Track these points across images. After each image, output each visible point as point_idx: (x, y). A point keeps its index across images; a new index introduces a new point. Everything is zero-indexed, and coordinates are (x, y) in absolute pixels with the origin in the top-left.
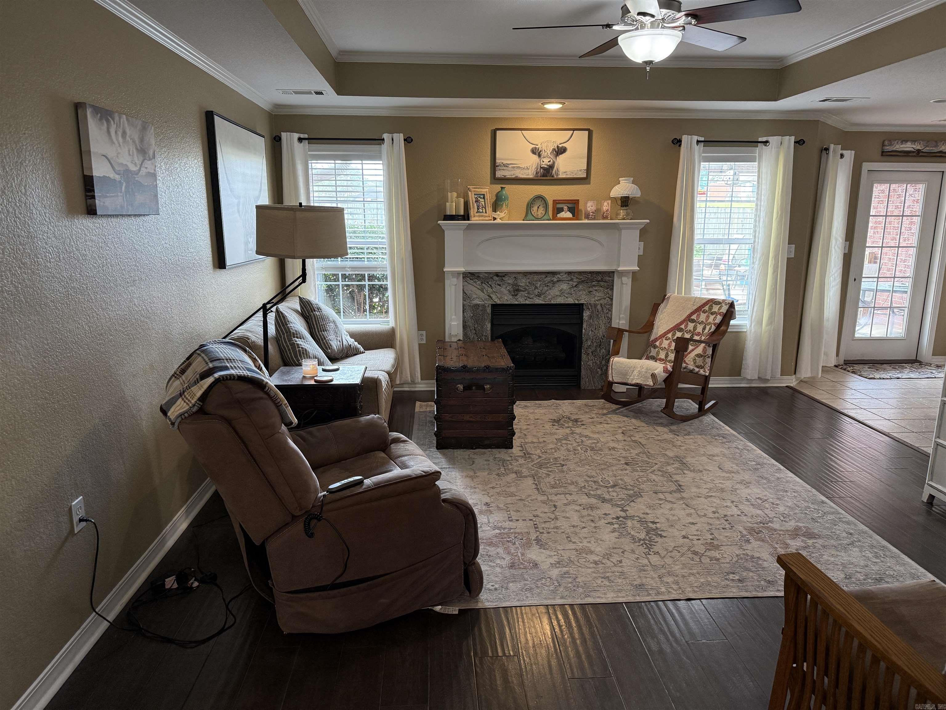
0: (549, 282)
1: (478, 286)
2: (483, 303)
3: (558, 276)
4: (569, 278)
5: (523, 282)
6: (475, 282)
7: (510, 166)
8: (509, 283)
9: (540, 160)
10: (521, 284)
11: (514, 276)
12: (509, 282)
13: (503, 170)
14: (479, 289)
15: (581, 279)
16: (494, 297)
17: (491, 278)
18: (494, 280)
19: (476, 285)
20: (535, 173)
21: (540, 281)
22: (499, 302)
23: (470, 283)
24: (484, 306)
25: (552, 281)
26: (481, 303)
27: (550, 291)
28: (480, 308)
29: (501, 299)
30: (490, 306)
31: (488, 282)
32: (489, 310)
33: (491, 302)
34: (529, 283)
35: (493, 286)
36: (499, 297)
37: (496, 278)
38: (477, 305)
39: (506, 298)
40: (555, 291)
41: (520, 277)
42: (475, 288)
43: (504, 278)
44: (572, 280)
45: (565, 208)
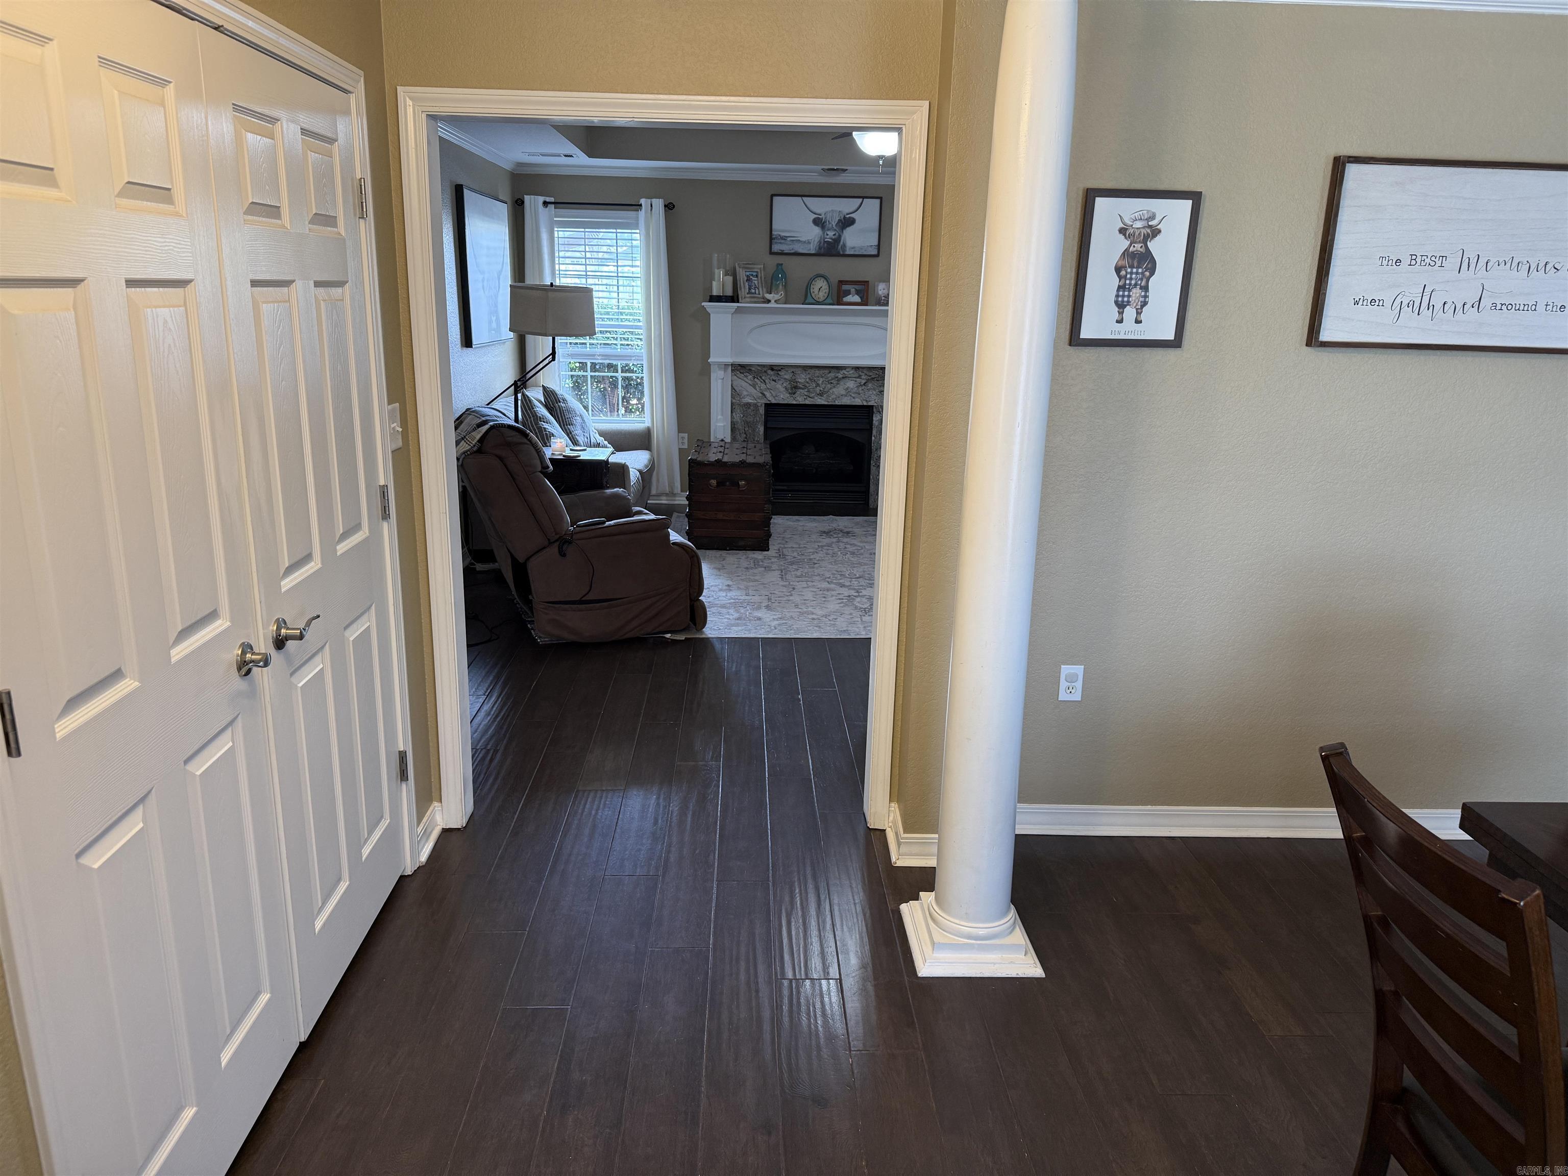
0: (832, 379)
1: (749, 382)
2: (755, 402)
3: (844, 371)
4: (857, 375)
5: (802, 378)
6: (746, 376)
7: (789, 239)
8: (785, 379)
9: (824, 233)
10: (800, 381)
11: (792, 370)
12: (786, 377)
13: (780, 243)
14: (750, 385)
15: (871, 376)
16: (768, 394)
17: (765, 372)
18: (768, 374)
19: (747, 380)
20: (817, 248)
21: (822, 377)
22: (773, 401)
23: (740, 377)
24: (756, 405)
25: (837, 377)
26: (752, 401)
27: (834, 390)
28: (752, 408)
29: (776, 398)
30: (764, 405)
31: (761, 377)
32: (762, 411)
33: (764, 401)
34: (809, 379)
35: (766, 381)
36: (774, 395)
37: (770, 372)
38: (748, 405)
39: (782, 396)
40: (839, 390)
41: (798, 371)
42: (746, 383)
43: (779, 373)
44: (860, 377)
45: (853, 290)
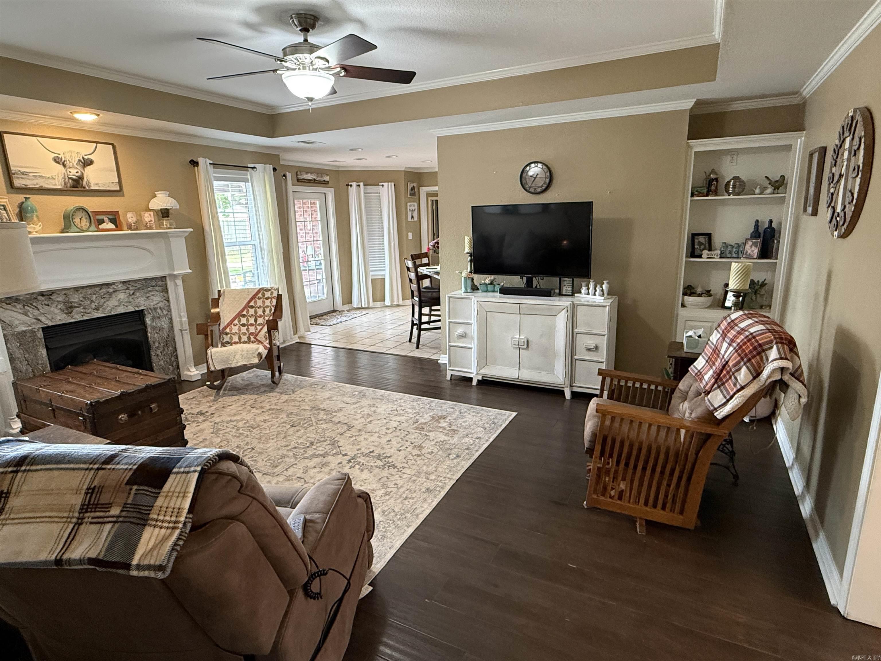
0: (105, 294)
1: (20, 311)
2: (30, 328)
3: (113, 286)
4: (125, 288)
5: (75, 298)
6: (15, 306)
7: (30, 174)
8: (58, 301)
9: (66, 170)
10: (73, 300)
11: (64, 292)
12: (59, 299)
13: (22, 178)
14: (20, 313)
15: (136, 287)
16: (43, 319)
17: (36, 298)
18: (39, 300)
19: (16, 310)
20: (63, 183)
21: (95, 294)
22: (51, 324)
23: (7, 308)
24: (32, 332)
25: (108, 292)
26: (27, 329)
27: (108, 303)
28: (28, 335)
29: (53, 320)
30: (41, 330)
31: (31, 304)
32: (40, 334)
33: (40, 326)
34: (83, 298)
35: (39, 307)
36: (50, 318)
37: (40, 298)
38: (20, 333)
39: (59, 318)
40: (113, 302)
41: (71, 293)
42: (15, 313)
43: (51, 297)
44: (128, 289)
45: (106, 219)
